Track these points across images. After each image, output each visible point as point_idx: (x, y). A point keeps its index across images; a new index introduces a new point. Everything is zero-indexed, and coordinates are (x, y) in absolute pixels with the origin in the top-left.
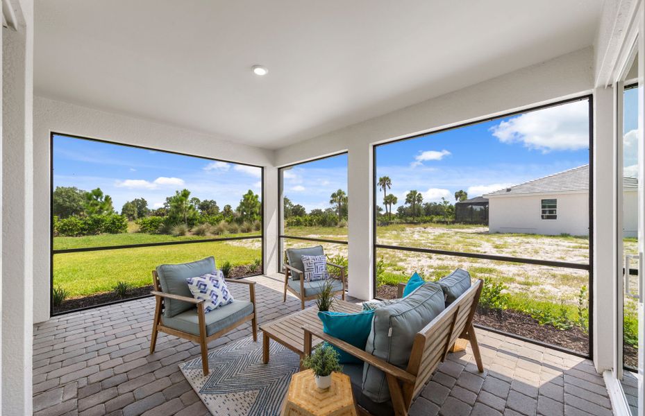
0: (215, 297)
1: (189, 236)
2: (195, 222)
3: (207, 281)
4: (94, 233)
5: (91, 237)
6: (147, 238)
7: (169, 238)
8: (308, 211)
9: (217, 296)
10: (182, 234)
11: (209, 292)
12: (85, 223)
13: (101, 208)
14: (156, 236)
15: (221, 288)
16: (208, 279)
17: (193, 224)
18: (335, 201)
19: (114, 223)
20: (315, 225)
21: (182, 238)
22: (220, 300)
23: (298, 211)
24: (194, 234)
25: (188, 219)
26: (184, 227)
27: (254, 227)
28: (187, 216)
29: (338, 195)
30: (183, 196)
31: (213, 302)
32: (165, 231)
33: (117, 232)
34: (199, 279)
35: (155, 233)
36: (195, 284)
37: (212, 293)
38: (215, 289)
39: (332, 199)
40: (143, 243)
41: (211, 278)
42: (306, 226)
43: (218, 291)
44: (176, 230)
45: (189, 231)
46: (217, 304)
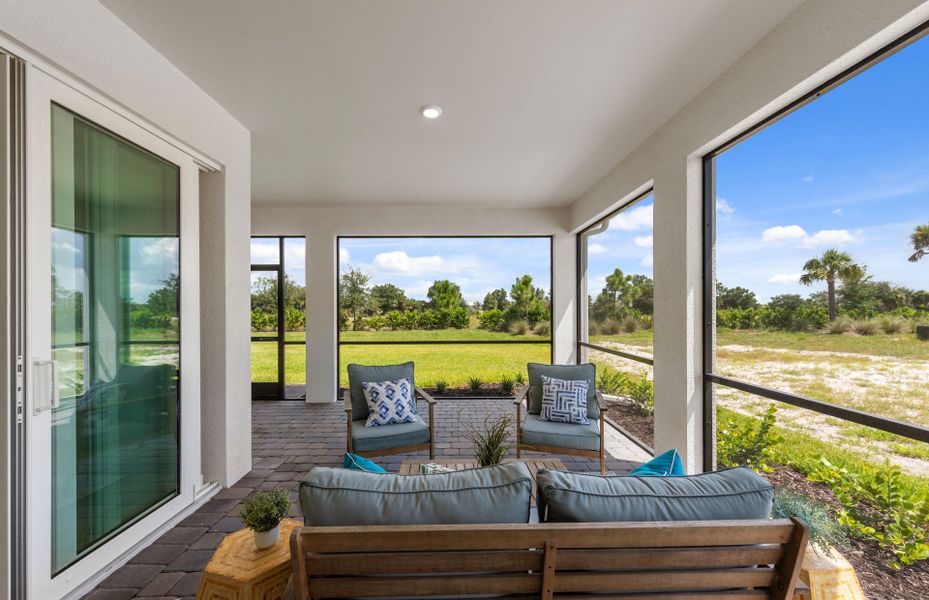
0: (384, 410)
1: (529, 335)
2: (539, 318)
3: (382, 390)
4: (443, 328)
5: (439, 332)
6: (486, 335)
7: (507, 337)
8: (763, 299)
9: (387, 409)
10: (522, 332)
11: (379, 402)
12: (435, 317)
13: (448, 302)
14: (494, 333)
15: (395, 400)
16: (384, 386)
17: (536, 320)
18: (816, 276)
19: (457, 317)
20: (757, 326)
21: (520, 338)
22: (392, 414)
23: (738, 300)
24: (535, 334)
25: (529, 314)
26: (525, 324)
27: (624, 327)
28: (528, 309)
29: (825, 262)
30: (524, 284)
31: (381, 415)
32: (505, 329)
33: (460, 328)
34: (374, 385)
35: (494, 330)
36: (368, 390)
37: (383, 405)
38: (387, 400)
39: (806, 272)
40: (480, 340)
41: (388, 386)
42: (733, 327)
43: (390, 404)
44: (515, 327)
45: (531, 329)
46: (387, 419)
